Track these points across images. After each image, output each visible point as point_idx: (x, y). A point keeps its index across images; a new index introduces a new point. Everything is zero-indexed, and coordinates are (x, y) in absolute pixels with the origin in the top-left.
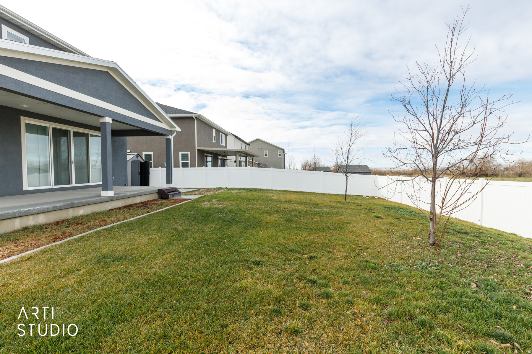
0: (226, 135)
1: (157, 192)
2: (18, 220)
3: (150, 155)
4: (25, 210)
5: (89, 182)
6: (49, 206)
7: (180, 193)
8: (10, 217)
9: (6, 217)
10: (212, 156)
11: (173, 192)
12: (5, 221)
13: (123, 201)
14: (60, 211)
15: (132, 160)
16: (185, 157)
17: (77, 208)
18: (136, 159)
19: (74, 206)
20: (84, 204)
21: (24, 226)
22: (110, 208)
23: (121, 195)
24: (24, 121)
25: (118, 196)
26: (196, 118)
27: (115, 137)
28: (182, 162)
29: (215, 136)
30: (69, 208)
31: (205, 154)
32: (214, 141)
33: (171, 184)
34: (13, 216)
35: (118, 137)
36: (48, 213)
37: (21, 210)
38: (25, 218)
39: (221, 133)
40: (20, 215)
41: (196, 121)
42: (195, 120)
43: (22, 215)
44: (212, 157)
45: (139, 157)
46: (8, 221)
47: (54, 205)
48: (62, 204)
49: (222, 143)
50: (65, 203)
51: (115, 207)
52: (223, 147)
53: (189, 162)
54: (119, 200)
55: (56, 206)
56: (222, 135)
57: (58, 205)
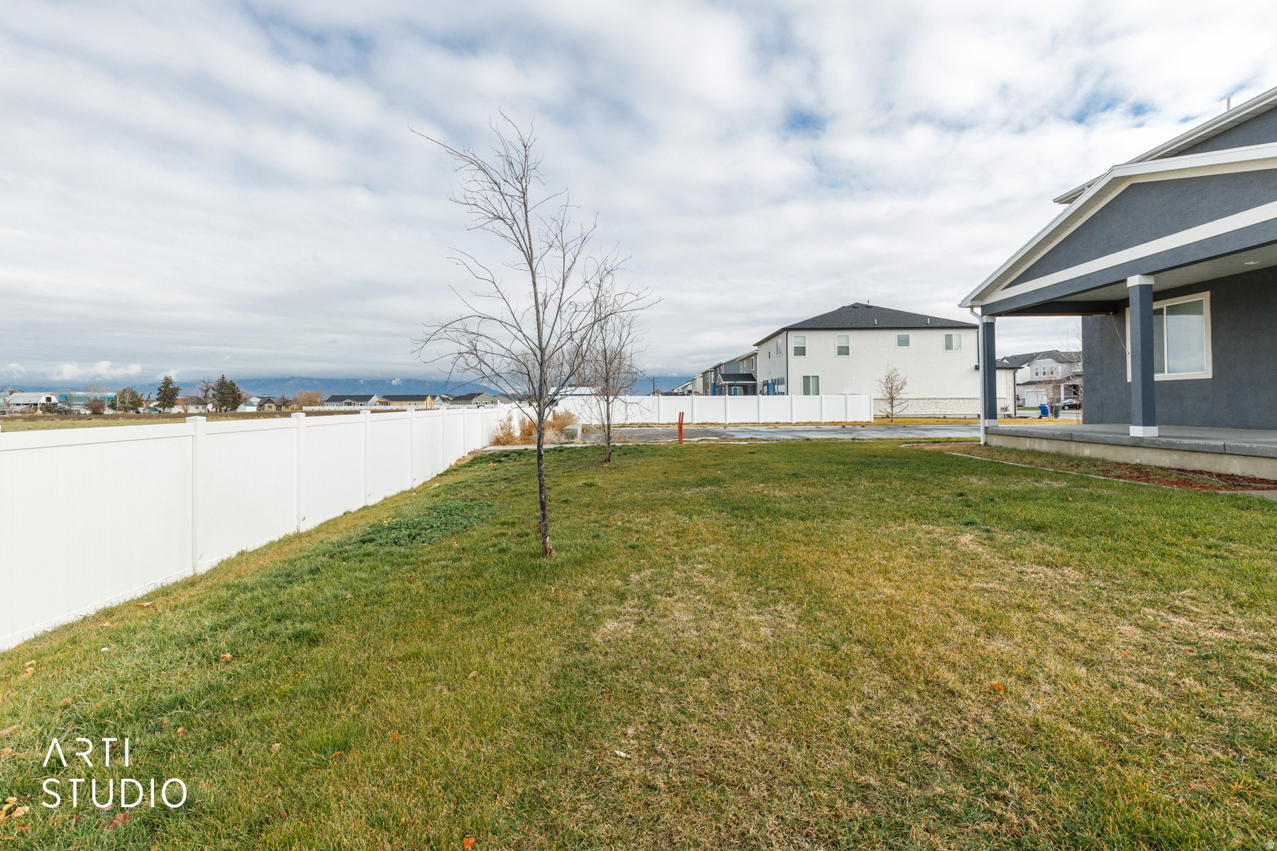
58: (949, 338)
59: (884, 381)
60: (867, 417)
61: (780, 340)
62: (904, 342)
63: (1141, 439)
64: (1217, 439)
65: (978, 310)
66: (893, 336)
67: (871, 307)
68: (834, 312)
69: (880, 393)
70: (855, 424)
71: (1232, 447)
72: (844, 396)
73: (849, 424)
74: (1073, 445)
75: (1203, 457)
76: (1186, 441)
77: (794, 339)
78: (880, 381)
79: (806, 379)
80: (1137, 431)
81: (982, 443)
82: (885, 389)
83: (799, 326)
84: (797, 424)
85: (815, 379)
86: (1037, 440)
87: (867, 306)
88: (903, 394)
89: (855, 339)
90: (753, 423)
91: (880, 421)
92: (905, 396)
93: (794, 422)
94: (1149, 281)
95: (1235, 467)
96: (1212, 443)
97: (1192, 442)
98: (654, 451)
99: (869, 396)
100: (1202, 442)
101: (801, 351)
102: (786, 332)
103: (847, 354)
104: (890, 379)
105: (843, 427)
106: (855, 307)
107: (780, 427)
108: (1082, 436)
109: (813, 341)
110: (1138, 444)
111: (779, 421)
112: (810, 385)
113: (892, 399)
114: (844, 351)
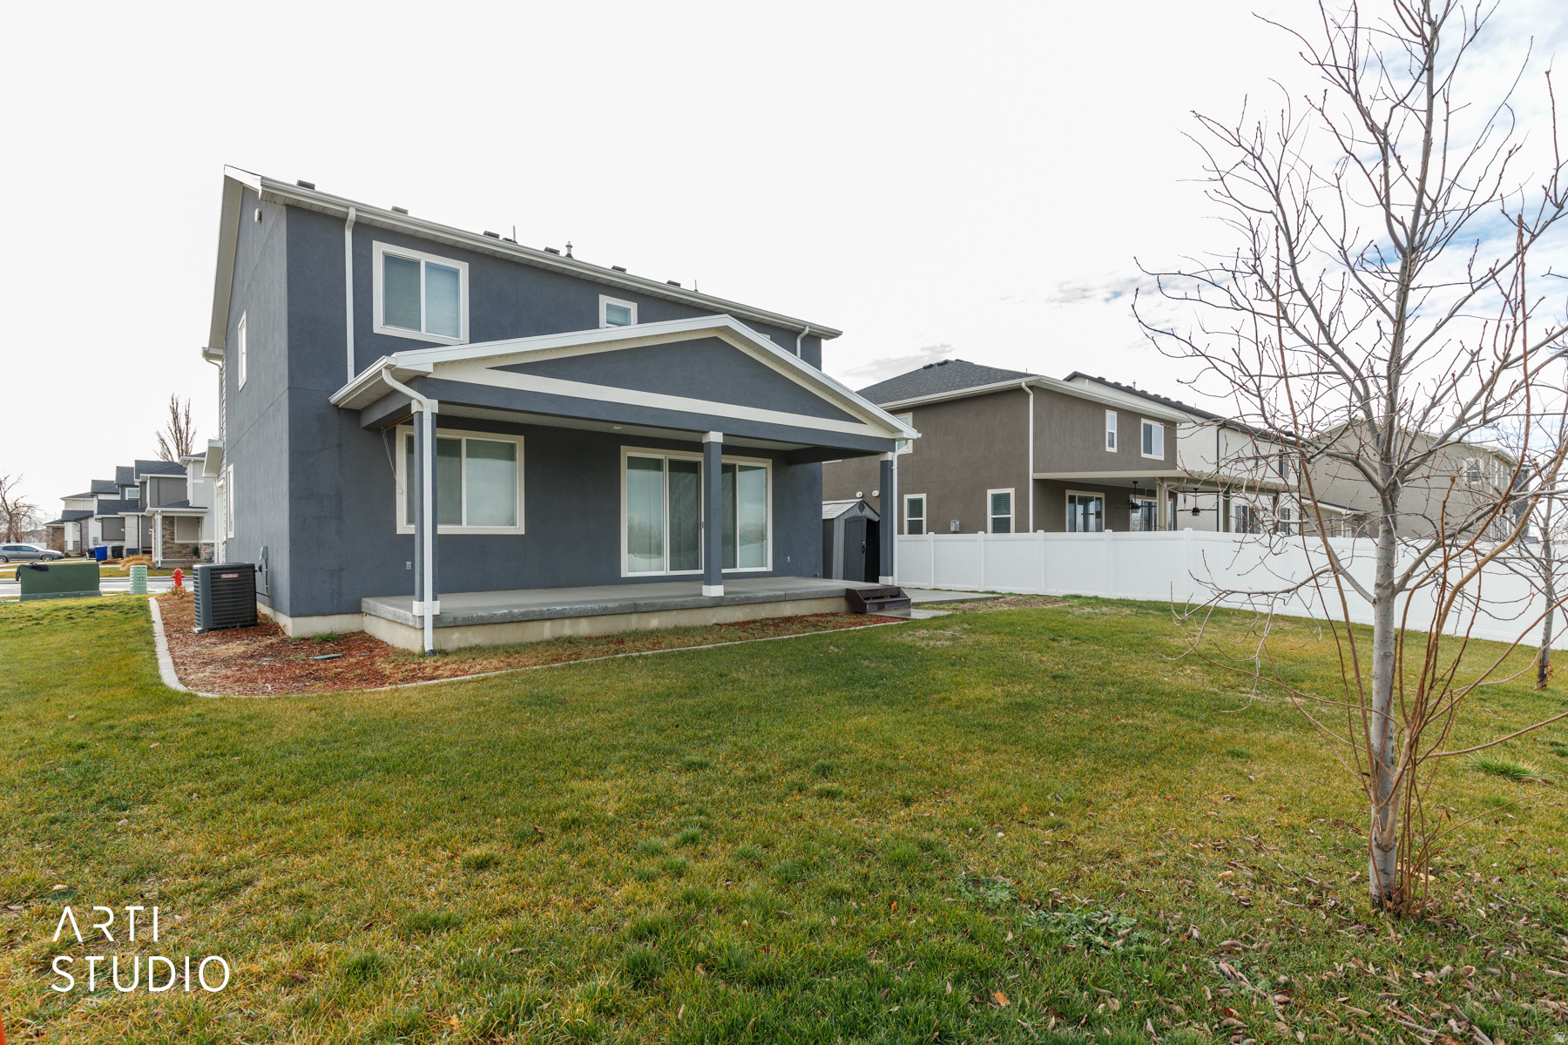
0: (1170, 425)
1: (844, 594)
2: (548, 624)
3: (920, 501)
4: (558, 608)
5: (735, 566)
6: (595, 606)
7: (907, 603)
8: (536, 618)
9: (531, 617)
10: (1102, 495)
11: (892, 597)
12: (530, 624)
13: (747, 609)
14: (614, 617)
15: (846, 516)
16: (1001, 502)
17: (645, 615)
18: (858, 513)
19: (639, 609)
20: (658, 608)
21: (557, 635)
22: (714, 621)
23: (742, 596)
24: (627, 452)
25: (734, 598)
26: (1031, 387)
27: (794, 467)
28: (994, 519)
29: (1115, 432)
30: (630, 613)
31: (1069, 493)
32: (1108, 449)
33: (890, 578)
34: (539, 617)
35: (802, 466)
36: (595, 618)
37: (552, 608)
38: (559, 622)
39: (1144, 421)
40: (550, 616)
41: (1031, 397)
42: (1028, 395)
43: (552, 616)
44: (1100, 499)
45: (867, 508)
46: (535, 623)
47: (603, 605)
48: (617, 604)
49: (1149, 450)
50: (623, 603)
51: (727, 622)
52: (1154, 465)
53: (1012, 516)
54: (737, 608)
55: (606, 608)
56: (1148, 429)
57: (610, 605)
75: (768, 607)
95: (788, 610)
110: (717, 603)
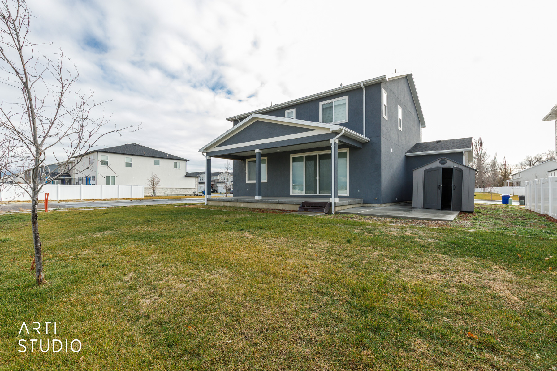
13: (267, 205)
15: (426, 168)
22: (257, 207)
24: (292, 156)
25: (262, 201)
45: (449, 163)
51: (260, 208)
54: (263, 204)
58: (175, 164)
59: (150, 180)
60: (141, 196)
61: (93, 156)
62: (157, 163)
63: (258, 200)
64: (277, 200)
65: (205, 154)
66: (152, 160)
67: (142, 146)
68: (123, 146)
69: (148, 185)
70: (136, 199)
71: (280, 202)
72: (130, 186)
73: (134, 199)
74: (238, 203)
75: (273, 205)
76: (270, 200)
77: (102, 157)
78: (148, 180)
79: (108, 178)
80: (257, 198)
81: (206, 204)
82: (150, 183)
83: (104, 150)
84: (104, 200)
85: (113, 177)
86: (226, 202)
87: (140, 146)
88: (159, 186)
89: (134, 160)
90: (77, 200)
91: (147, 198)
92: (160, 187)
93: (102, 199)
94: (261, 152)
95: (281, 207)
96: (276, 201)
97: (271, 200)
98: (19, 218)
99: (142, 186)
100: (273, 200)
101: (105, 163)
102: (97, 152)
103: (131, 166)
104: (153, 179)
105: (131, 200)
106: (134, 145)
107: (96, 201)
108: (241, 200)
109: (112, 159)
110: (257, 202)
111: (93, 198)
112: (110, 180)
113: (154, 188)
114: (129, 165)
